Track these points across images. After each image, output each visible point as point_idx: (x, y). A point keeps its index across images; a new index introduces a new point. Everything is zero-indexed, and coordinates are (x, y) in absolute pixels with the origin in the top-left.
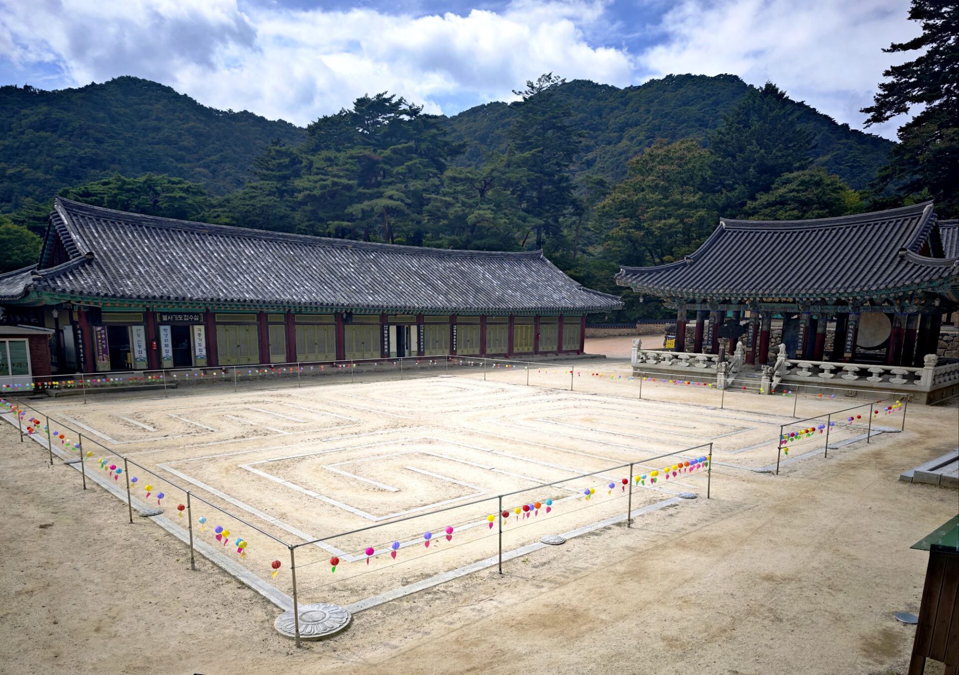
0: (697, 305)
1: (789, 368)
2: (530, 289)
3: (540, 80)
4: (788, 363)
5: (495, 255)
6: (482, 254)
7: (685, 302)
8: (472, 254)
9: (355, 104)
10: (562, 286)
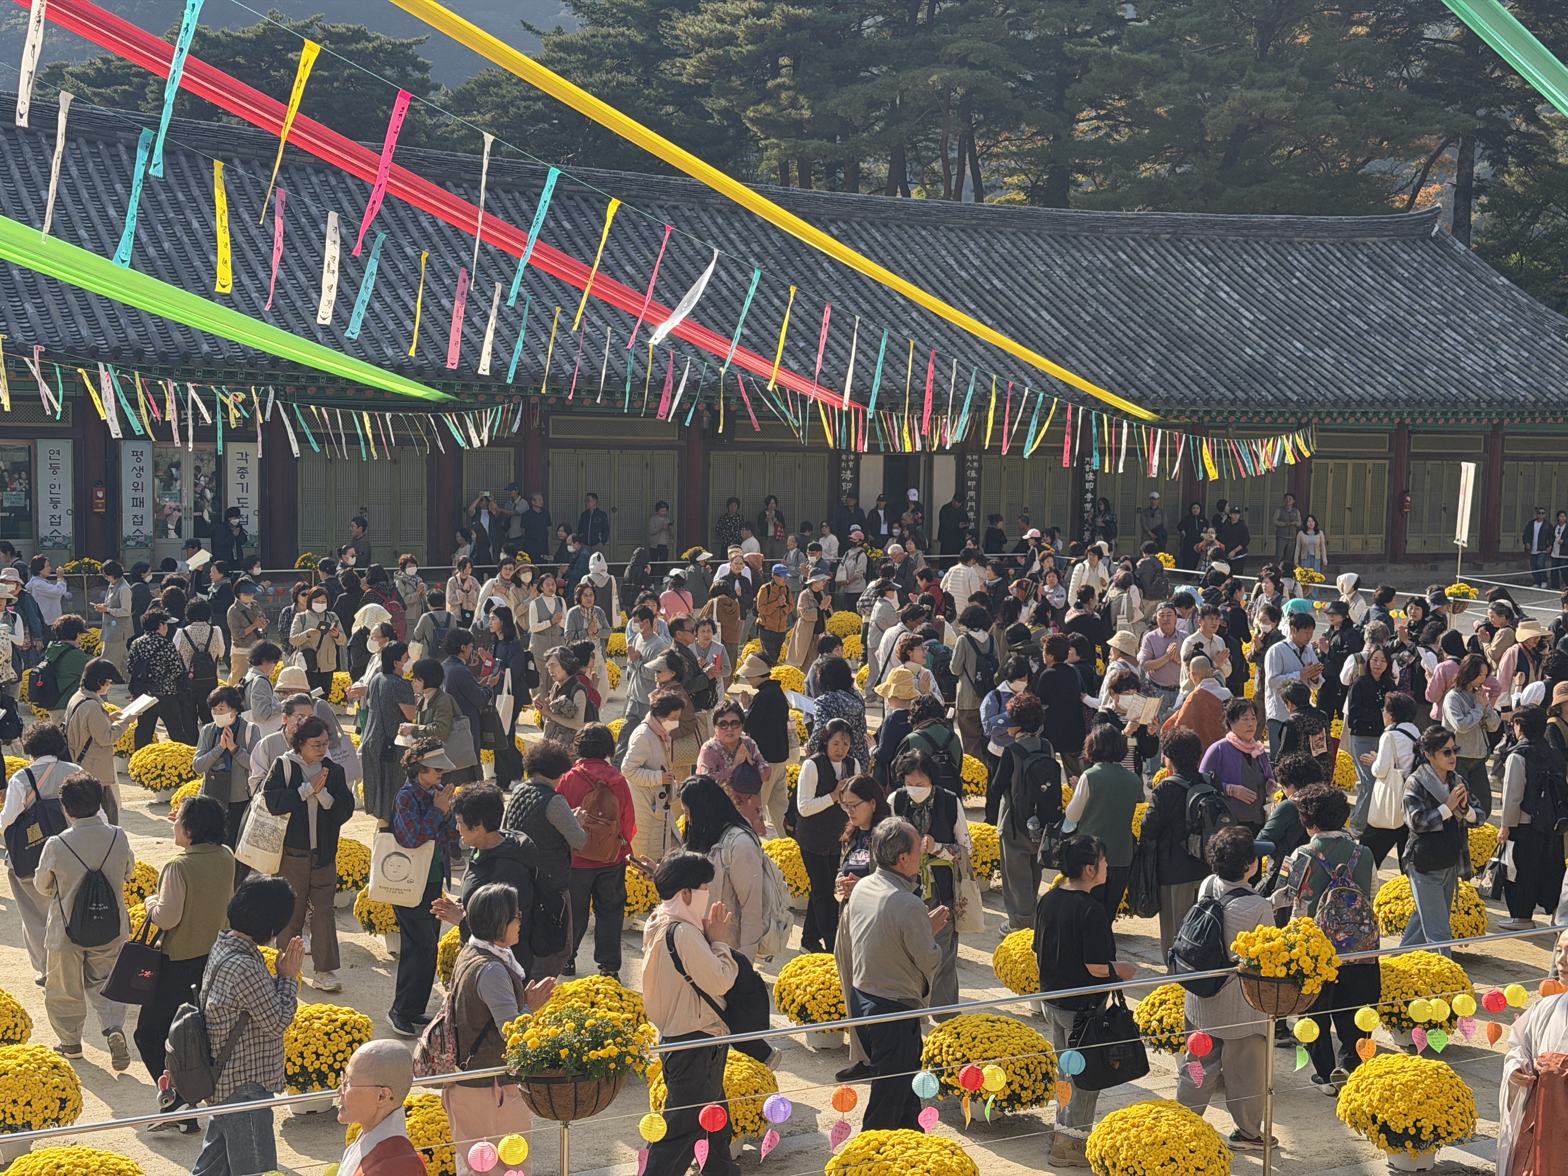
2: (1375, 339)
5: (1261, 226)
6: (1214, 225)
8: (1177, 224)
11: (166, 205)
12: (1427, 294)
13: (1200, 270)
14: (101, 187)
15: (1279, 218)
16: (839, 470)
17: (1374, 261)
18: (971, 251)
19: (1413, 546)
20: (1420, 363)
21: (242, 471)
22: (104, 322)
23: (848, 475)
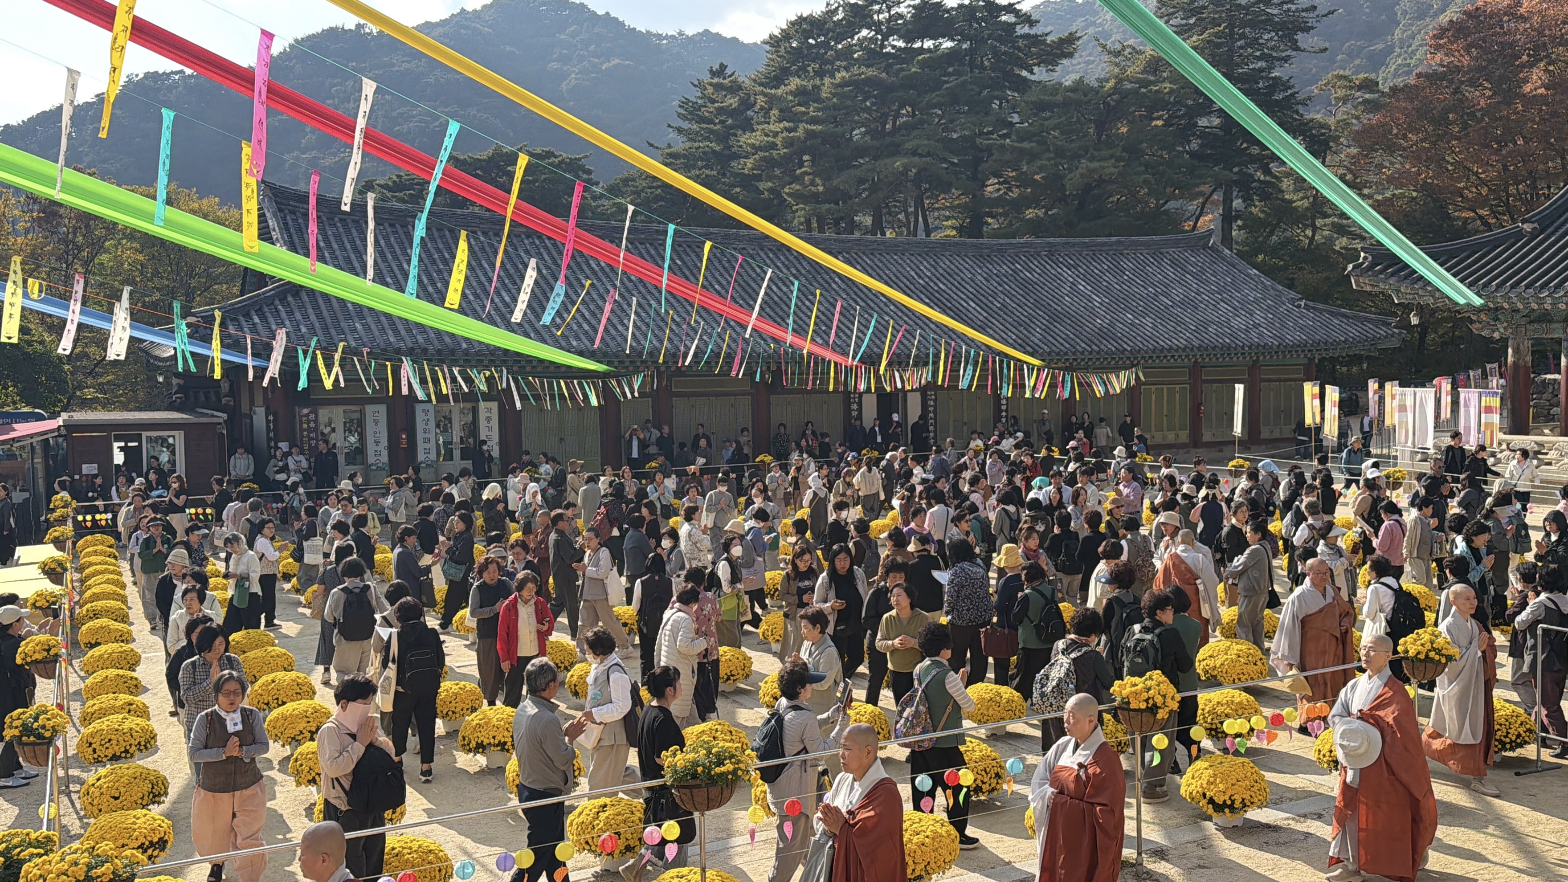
2: (1177, 311)
5: (1103, 244)
6: (1074, 245)
8: (1051, 245)
10: (1256, 301)
11: (438, 261)
12: (1207, 282)
13: (1067, 273)
14: (399, 252)
15: (1114, 239)
16: (850, 404)
17: (1174, 263)
18: (925, 267)
19: (1207, 437)
20: (1206, 324)
21: (489, 419)
22: (403, 332)
23: (855, 407)
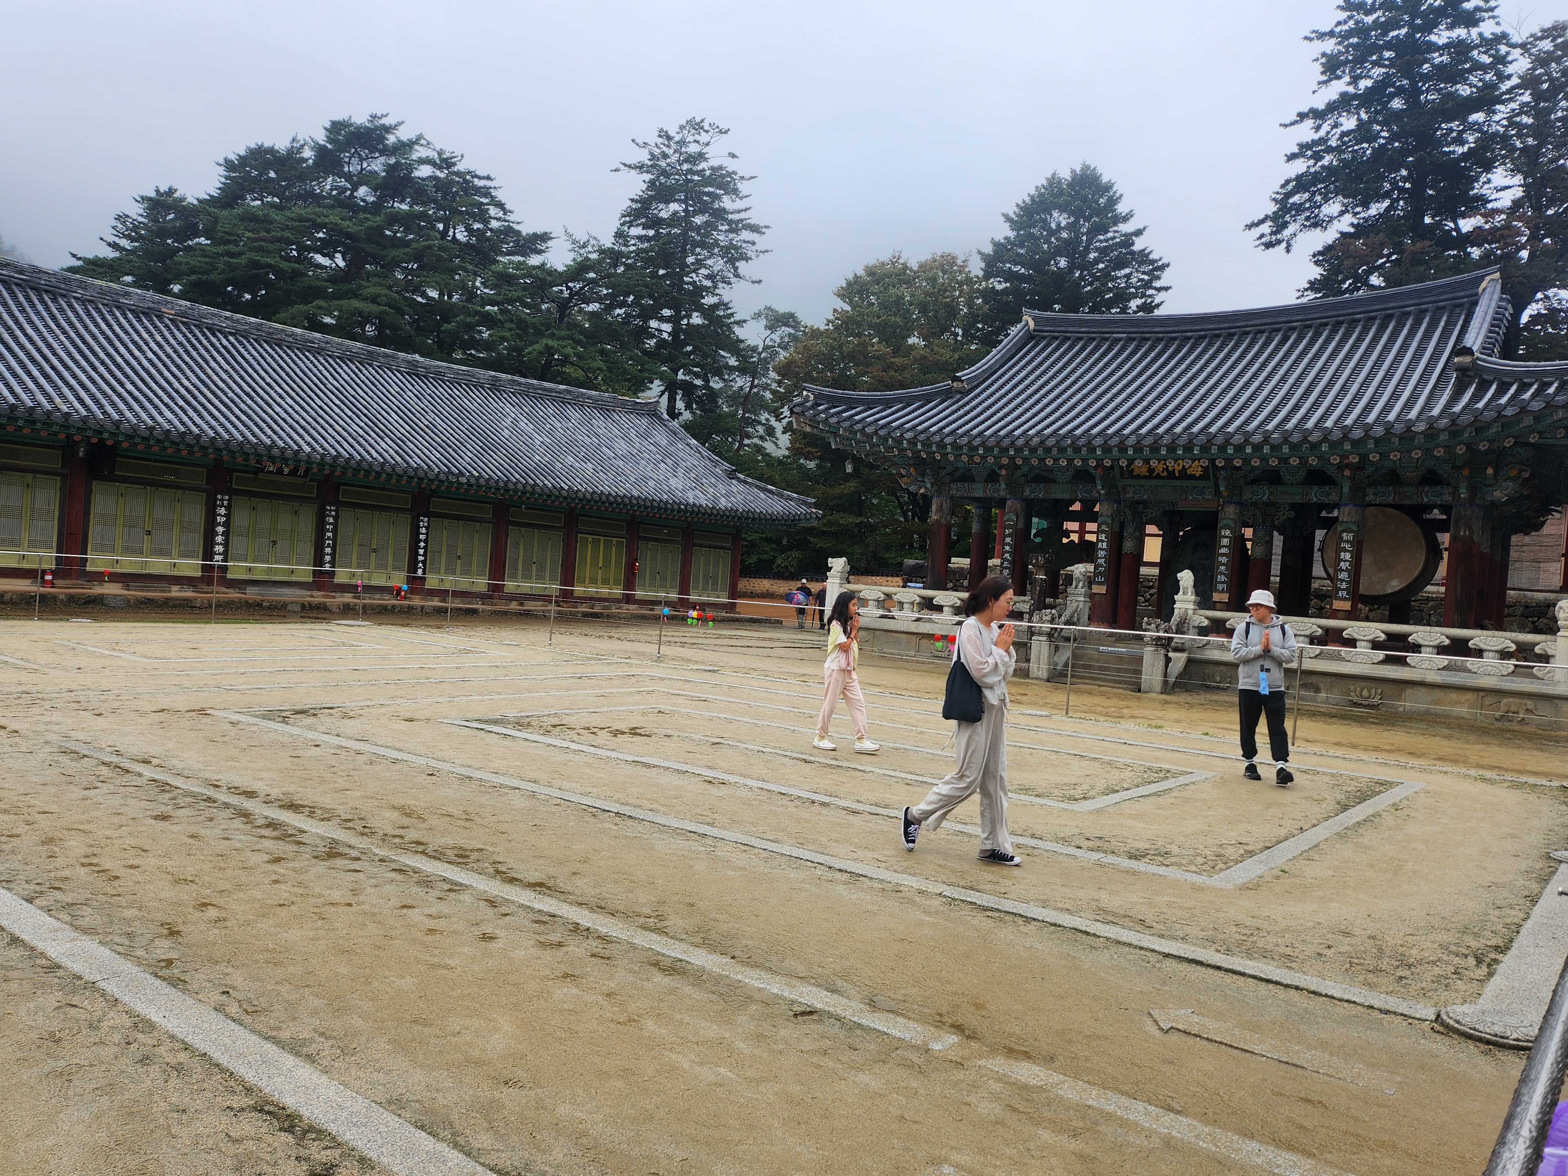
0: (975, 486)
1: (1203, 631)
3: (682, 128)
4: (1201, 618)
7: (948, 479)
9: (326, 129)
